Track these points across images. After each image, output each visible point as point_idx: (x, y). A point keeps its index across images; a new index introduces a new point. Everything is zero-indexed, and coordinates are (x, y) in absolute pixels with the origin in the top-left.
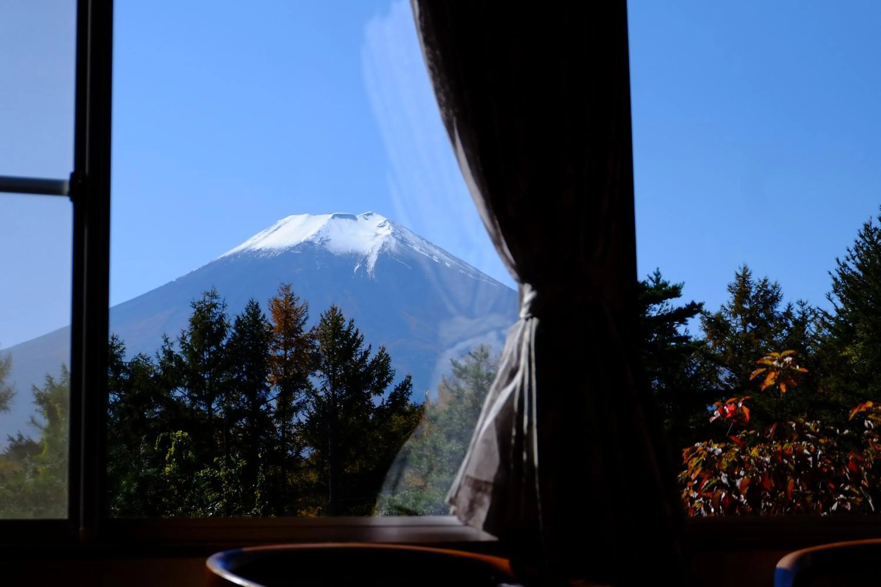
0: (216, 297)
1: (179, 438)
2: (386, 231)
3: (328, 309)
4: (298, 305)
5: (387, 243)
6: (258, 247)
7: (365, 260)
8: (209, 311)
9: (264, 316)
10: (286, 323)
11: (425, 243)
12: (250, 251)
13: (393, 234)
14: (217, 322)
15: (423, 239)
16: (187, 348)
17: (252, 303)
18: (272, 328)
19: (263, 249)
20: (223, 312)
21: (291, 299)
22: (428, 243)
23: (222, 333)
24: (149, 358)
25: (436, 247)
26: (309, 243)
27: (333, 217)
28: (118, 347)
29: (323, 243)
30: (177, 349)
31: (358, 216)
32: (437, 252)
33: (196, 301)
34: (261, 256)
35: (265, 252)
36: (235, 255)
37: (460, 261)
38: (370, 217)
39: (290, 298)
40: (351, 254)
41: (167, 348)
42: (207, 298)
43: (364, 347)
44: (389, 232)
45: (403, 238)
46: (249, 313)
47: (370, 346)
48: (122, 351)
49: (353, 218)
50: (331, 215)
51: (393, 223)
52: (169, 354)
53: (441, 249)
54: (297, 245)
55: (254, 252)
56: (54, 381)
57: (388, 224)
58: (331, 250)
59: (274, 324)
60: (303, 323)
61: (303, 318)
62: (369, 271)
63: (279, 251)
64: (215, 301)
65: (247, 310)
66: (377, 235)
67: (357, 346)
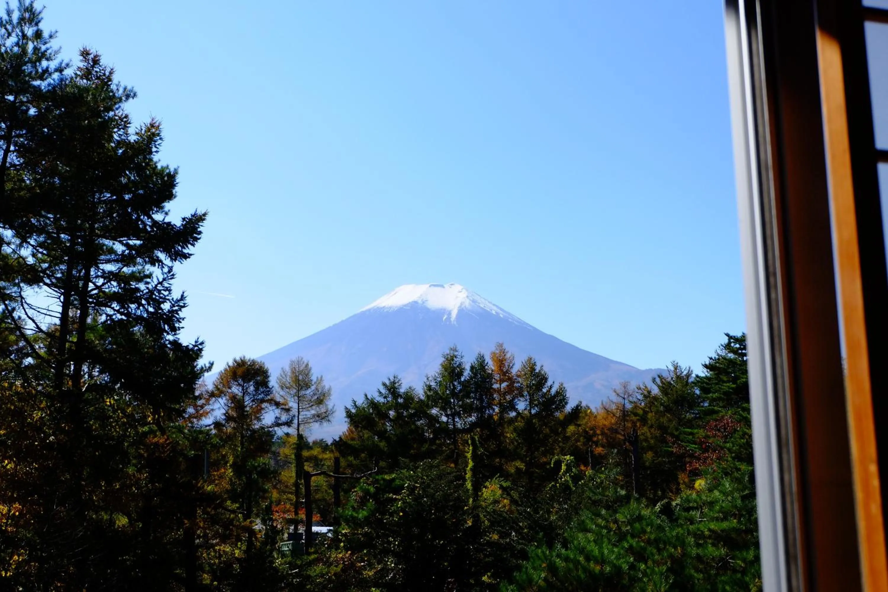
0: (457, 351)
2: (464, 294)
3: (526, 359)
4: (508, 356)
5: (464, 302)
6: (383, 305)
7: (450, 314)
8: (453, 360)
9: (487, 363)
10: (500, 367)
11: (487, 302)
12: (378, 308)
13: (467, 297)
14: (457, 366)
15: (485, 300)
16: (440, 384)
17: (480, 355)
18: (492, 371)
19: (387, 306)
20: (462, 361)
21: (504, 352)
22: (489, 302)
23: (461, 374)
24: (414, 389)
25: (494, 305)
26: (416, 302)
27: (430, 286)
28: (398, 382)
29: (423, 303)
30: (433, 384)
31: (445, 286)
32: (495, 308)
33: (445, 353)
34: (385, 310)
35: (387, 308)
36: (369, 310)
37: (509, 314)
38: (453, 286)
39: (503, 352)
40: (441, 309)
41: (428, 383)
42: (452, 352)
43: (549, 383)
44: (465, 295)
45: (473, 299)
46: (478, 361)
47: (554, 382)
48: (399, 385)
49: (442, 286)
50: (428, 285)
51: (467, 290)
52: (429, 388)
53: (497, 306)
54: (408, 304)
55: (381, 308)
56: (357, 403)
57: (464, 291)
58: (429, 306)
59: (493, 368)
60: (512, 367)
61: (511, 365)
62: (452, 319)
63: (396, 307)
64: (456, 353)
65: (477, 360)
66: (457, 297)
67: (546, 382)
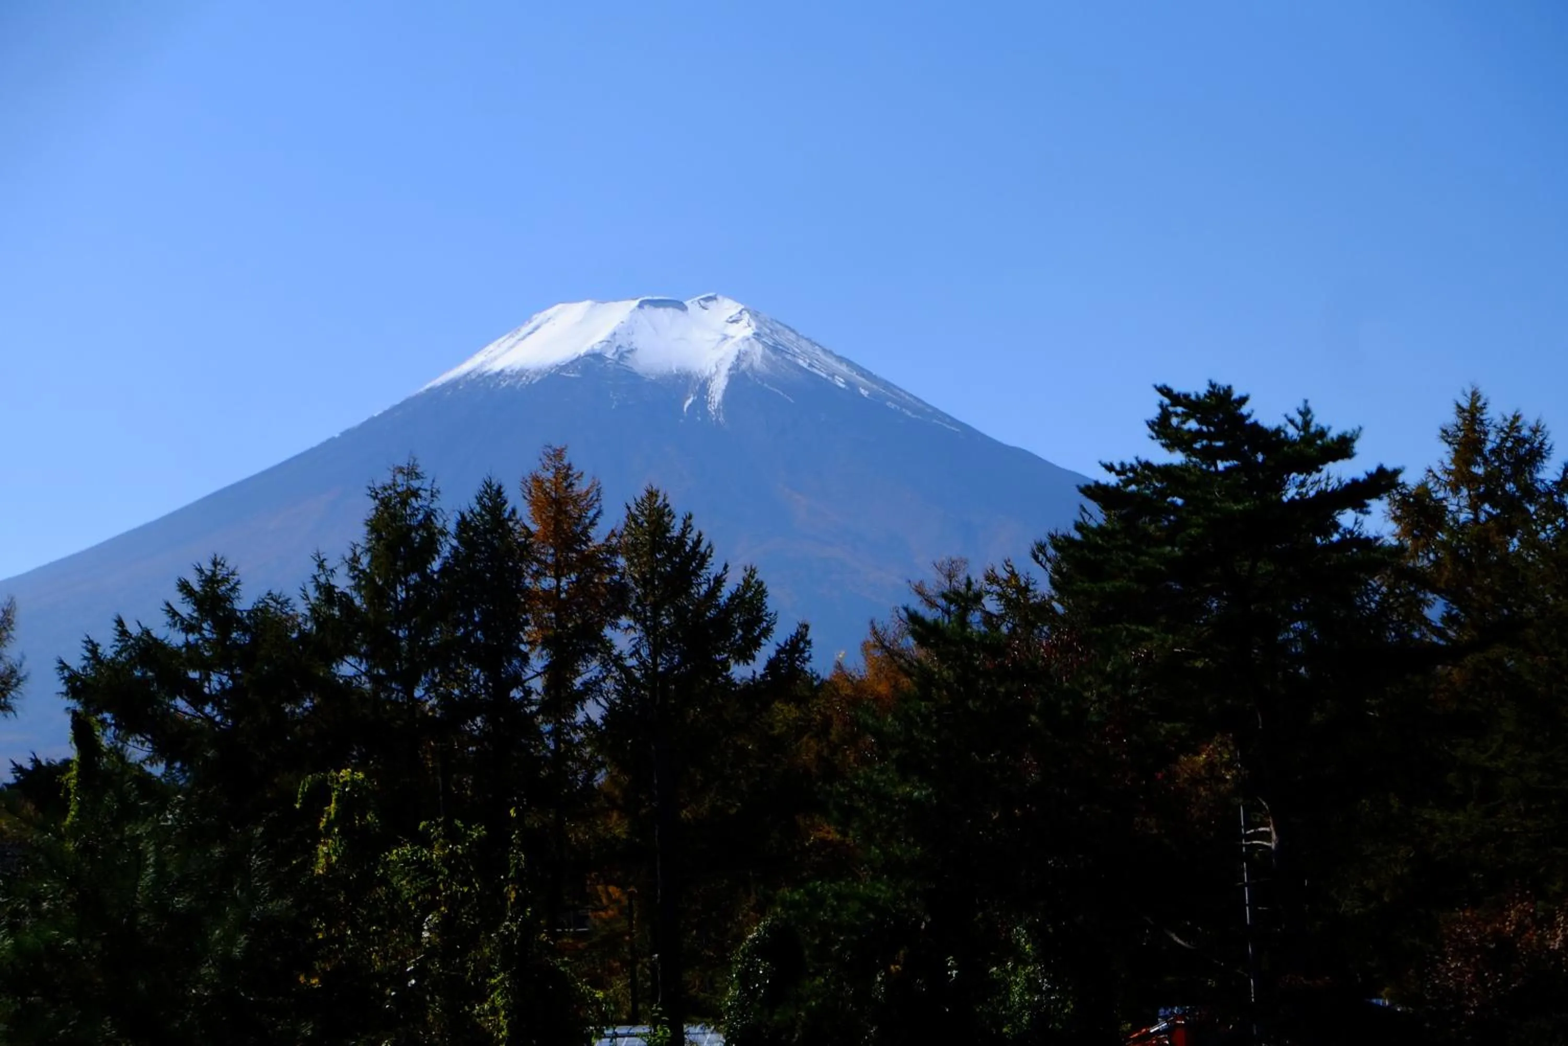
0: (418, 476)
1: (345, 784)
2: (744, 330)
3: (641, 493)
4: (580, 487)
5: (746, 353)
6: (497, 367)
7: (703, 386)
8: (404, 503)
9: (514, 512)
10: (558, 523)
11: (819, 352)
12: (480, 376)
13: (757, 335)
14: (421, 525)
15: (815, 344)
16: (361, 578)
17: (490, 486)
18: (529, 534)
19: (508, 371)
20: (432, 506)
21: (567, 476)
22: (825, 351)
23: (430, 546)
24: (287, 601)
25: (841, 359)
26: (596, 356)
27: (641, 306)
28: (225, 580)
29: (622, 357)
30: (343, 582)
31: (687, 303)
32: (844, 368)
33: (378, 485)
34: (504, 384)
35: (511, 377)
36: (453, 384)
37: (887, 385)
38: (712, 305)
39: (565, 475)
40: (678, 376)
41: (322, 579)
42: (400, 479)
43: (713, 568)
44: (749, 332)
45: (777, 343)
46: (483, 507)
47: (726, 567)
48: (233, 589)
49: (680, 306)
50: (637, 302)
51: (755, 315)
52: (327, 591)
53: (849, 363)
54: (572, 362)
55: (490, 377)
56: (100, 650)
57: (746, 316)
58: (637, 369)
59: (534, 528)
60: (592, 524)
61: (591, 514)
62: (711, 408)
63: (537, 373)
64: (415, 484)
65: (480, 500)
66: (725, 338)
67: (701, 566)
